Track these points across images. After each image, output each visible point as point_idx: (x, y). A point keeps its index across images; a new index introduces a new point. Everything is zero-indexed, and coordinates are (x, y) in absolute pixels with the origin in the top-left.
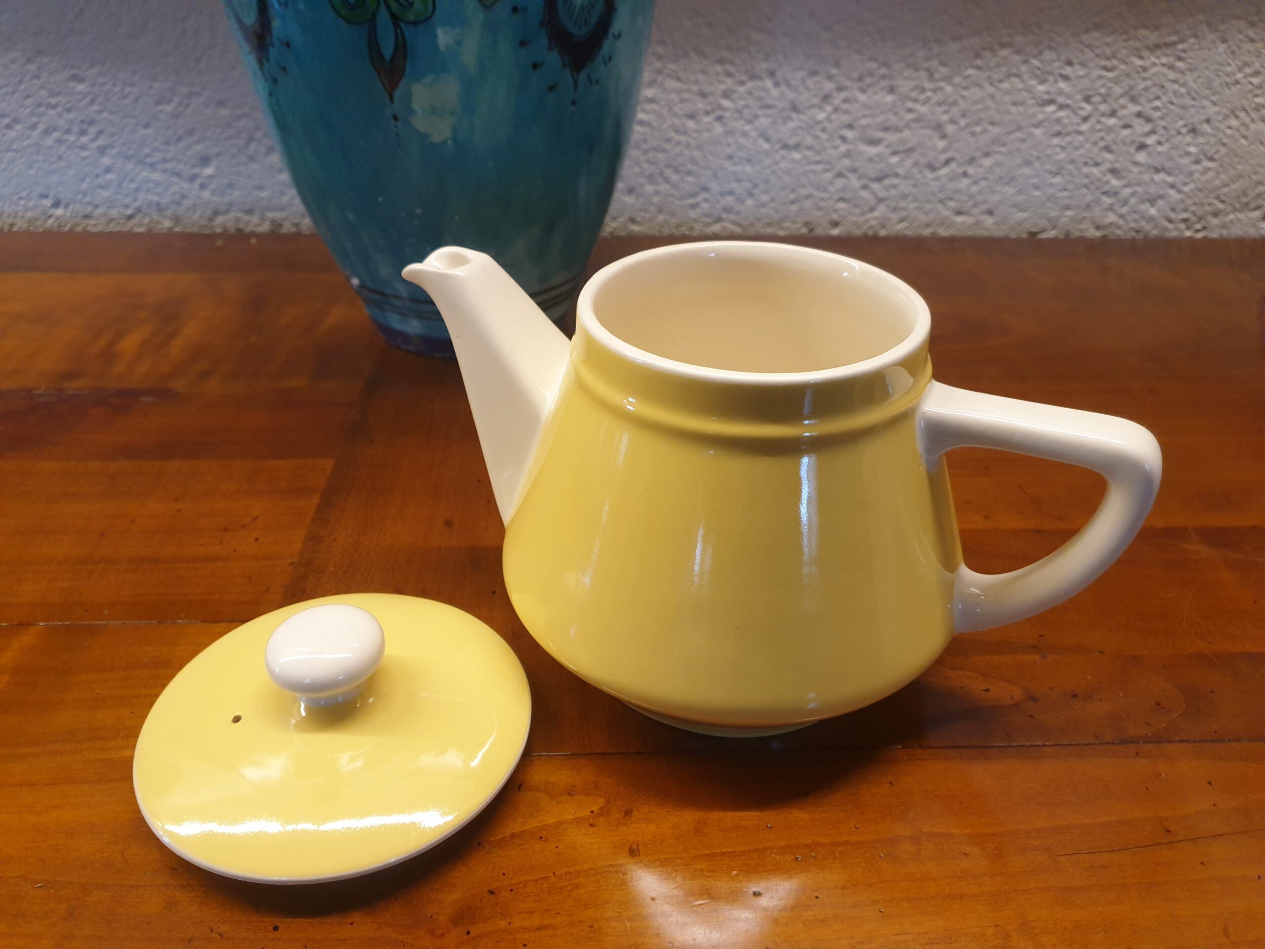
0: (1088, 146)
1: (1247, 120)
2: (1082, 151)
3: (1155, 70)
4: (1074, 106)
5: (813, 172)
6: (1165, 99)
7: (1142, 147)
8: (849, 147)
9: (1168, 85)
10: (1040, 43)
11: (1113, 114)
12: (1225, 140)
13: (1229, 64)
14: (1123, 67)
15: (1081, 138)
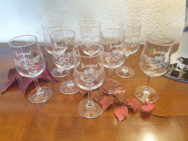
0: (148, 28)
1: (176, 23)
2: (147, 29)
3: (159, 15)
4: (145, 21)
6: (161, 20)
7: (157, 28)
9: (161, 18)
10: (138, 11)
11: (152, 23)
12: (172, 27)
13: (172, 14)
14: (153, 15)
15: (147, 27)
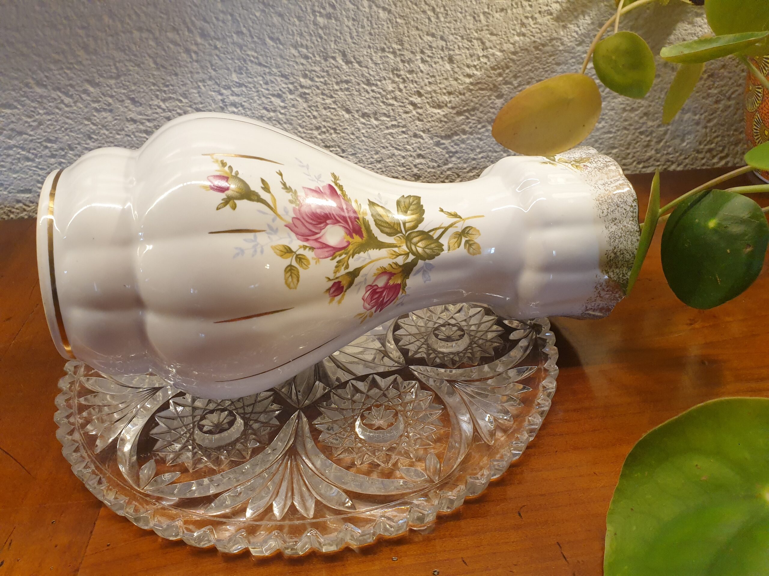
5: (391, 134)
8: (420, 111)
